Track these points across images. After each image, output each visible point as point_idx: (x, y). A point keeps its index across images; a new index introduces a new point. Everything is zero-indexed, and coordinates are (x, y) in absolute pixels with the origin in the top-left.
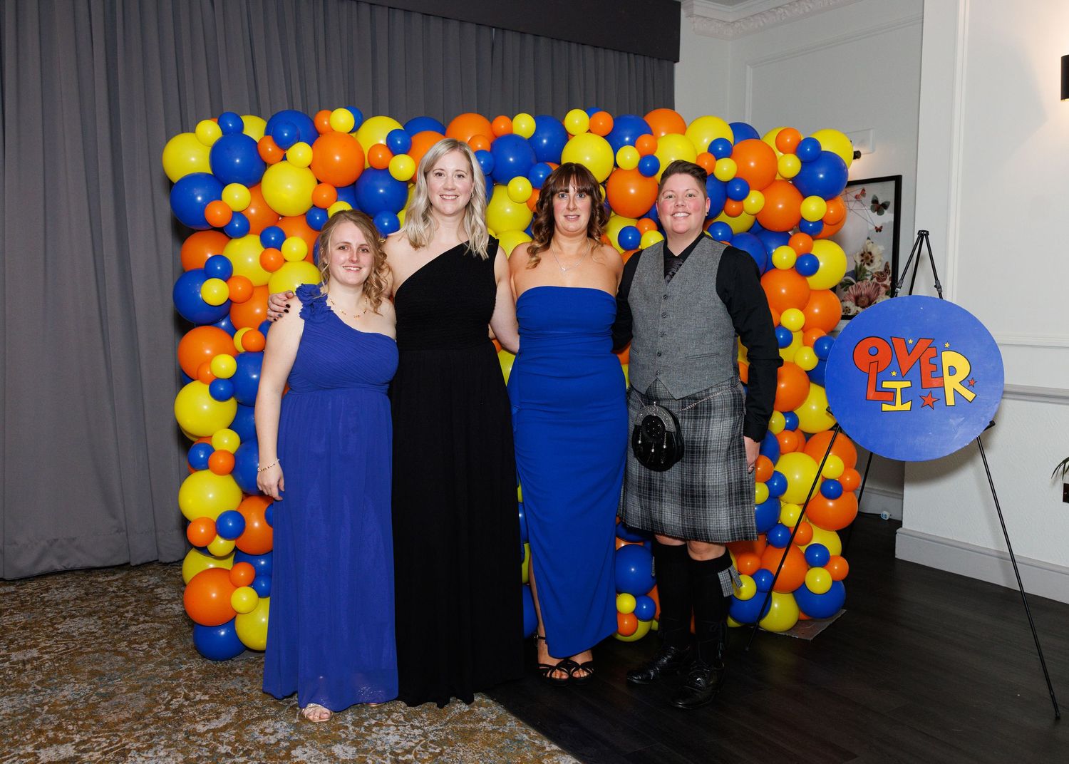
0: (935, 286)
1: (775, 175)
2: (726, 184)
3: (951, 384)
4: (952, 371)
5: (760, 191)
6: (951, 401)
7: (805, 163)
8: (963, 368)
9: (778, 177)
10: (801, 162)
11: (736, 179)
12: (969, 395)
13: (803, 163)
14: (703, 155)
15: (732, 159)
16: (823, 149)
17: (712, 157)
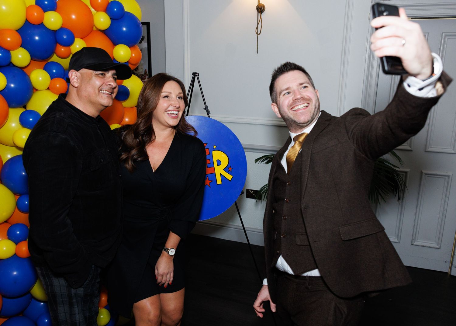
0: (205, 109)
1: (93, 27)
2: (54, 32)
3: (219, 171)
4: (219, 162)
5: (82, 38)
6: (219, 181)
7: (113, 19)
8: (225, 161)
9: (94, 29)
10: (111, 18)
11: (62, 29)
12: (229, 177)
13: (112, 19)
14: (31, 6)
15: (57, 12)
16: (126, 10)
17: (39, 9)
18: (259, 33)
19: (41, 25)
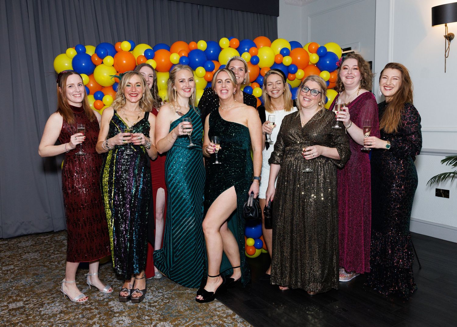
1: (308, 63)
2: (288, 67)
5: (302, 69)
7: (320, 57)
9: (310, 63)
11: (292, 65)
14: (278, 55)
15: (290, 56)
16: (328, 51)
17: (281, 56)
18: (447, 56)
19: (282, 64)
